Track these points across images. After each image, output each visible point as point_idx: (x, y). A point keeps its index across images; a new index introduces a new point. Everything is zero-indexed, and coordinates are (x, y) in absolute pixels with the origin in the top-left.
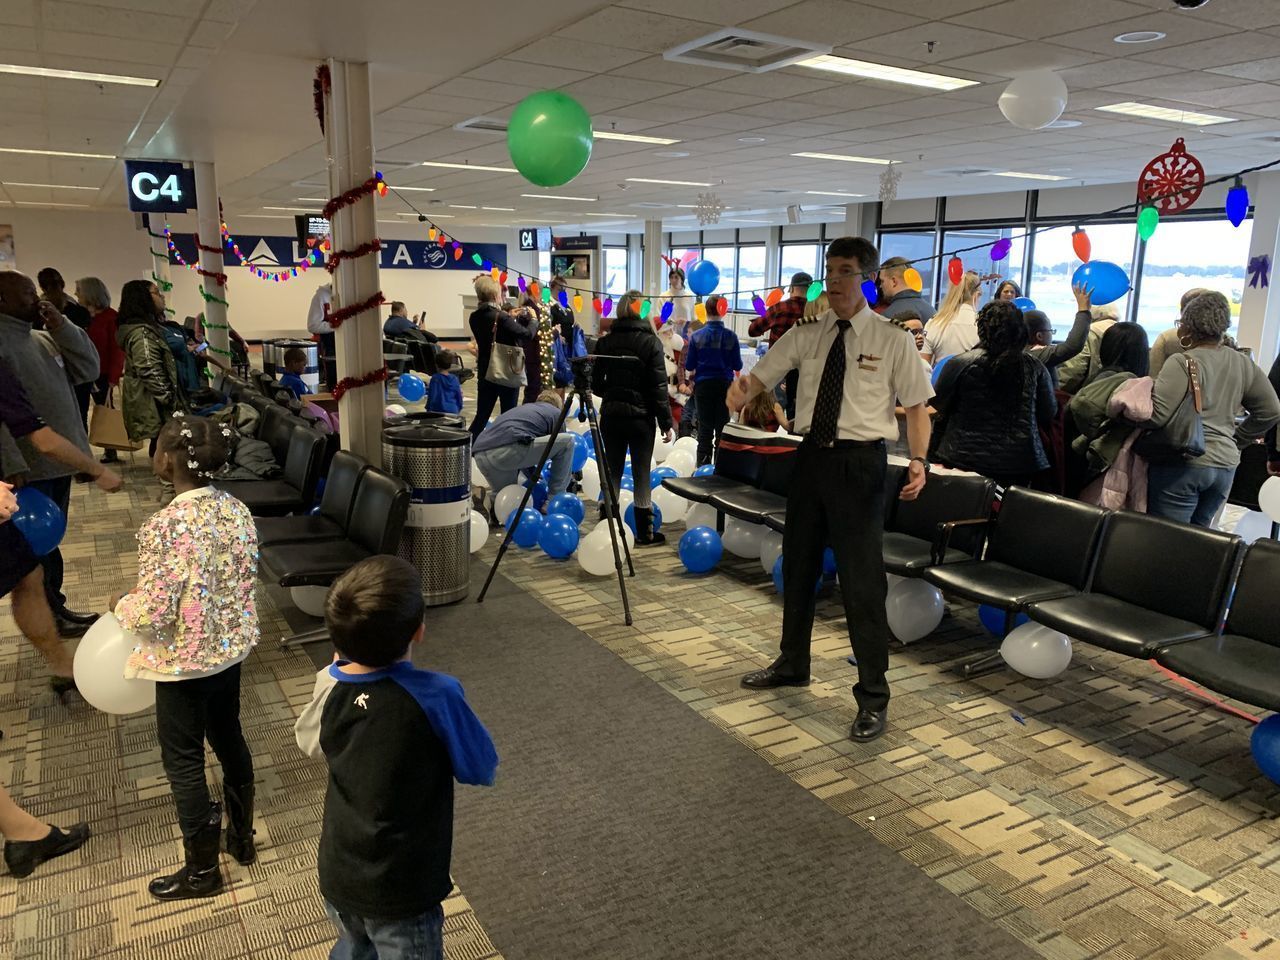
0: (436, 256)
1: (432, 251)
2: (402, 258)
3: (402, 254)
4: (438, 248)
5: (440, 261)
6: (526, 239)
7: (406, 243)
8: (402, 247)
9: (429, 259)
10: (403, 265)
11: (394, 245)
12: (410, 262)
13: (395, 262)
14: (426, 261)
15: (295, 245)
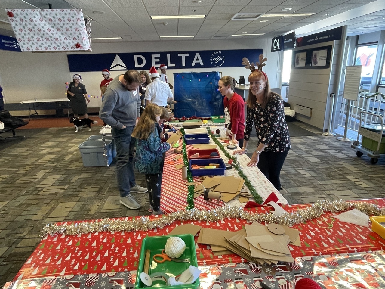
0: (218, 59)
1: (215, 56)
5: (221, 62)
6: (276, 43)
9: (214, 61)
10: (198, 65)
15: (136, 57)
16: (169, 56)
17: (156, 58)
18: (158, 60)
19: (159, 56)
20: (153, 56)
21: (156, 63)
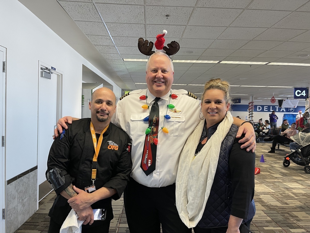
3: (283, 109)
5: (293, 110)
15: (258, 107)
16: (271, 107)
17: (266, 107)
18: (267, 108)
19: (267, 107)
20: (265, 107)
21: (266, 109)
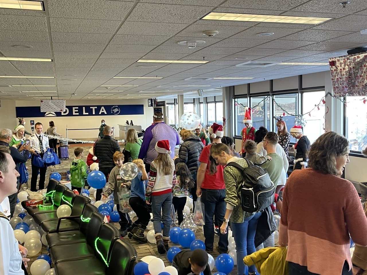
0: (116, 110)
1: (114, 108)
2: (103, 112)
3: (103, 110)
4: (116, 107)
5: (118, 112)
6: (149, 102)
7: (105, 106)
8: (103, 108)
9: (113, 112)
10: (103, 114)
11: (99, 107)
12: (106, 113)
13: (100, 113)
14: (112, 112)
18: (77, 111)
19: (78, 108)
20: (74, 108)
